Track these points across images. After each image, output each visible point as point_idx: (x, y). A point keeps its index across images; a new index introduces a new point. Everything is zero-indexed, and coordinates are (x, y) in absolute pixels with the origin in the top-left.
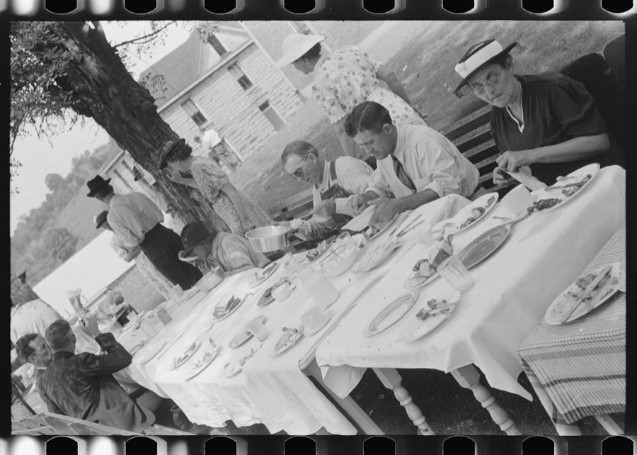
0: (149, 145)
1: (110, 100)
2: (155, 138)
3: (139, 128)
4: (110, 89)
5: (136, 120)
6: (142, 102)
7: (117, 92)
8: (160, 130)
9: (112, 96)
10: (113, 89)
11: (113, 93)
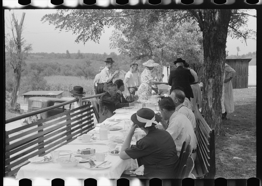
0: (210, 54)
1: (212, 31)
2: (214, 53)
3: (212, 46)
4: (214, 27)
5: (213, 43)
6: (220, 39)
7: (216, 30)
8: (217, 51)
9: (213, 30)
10: (215, 28)
11: (214, 29)
